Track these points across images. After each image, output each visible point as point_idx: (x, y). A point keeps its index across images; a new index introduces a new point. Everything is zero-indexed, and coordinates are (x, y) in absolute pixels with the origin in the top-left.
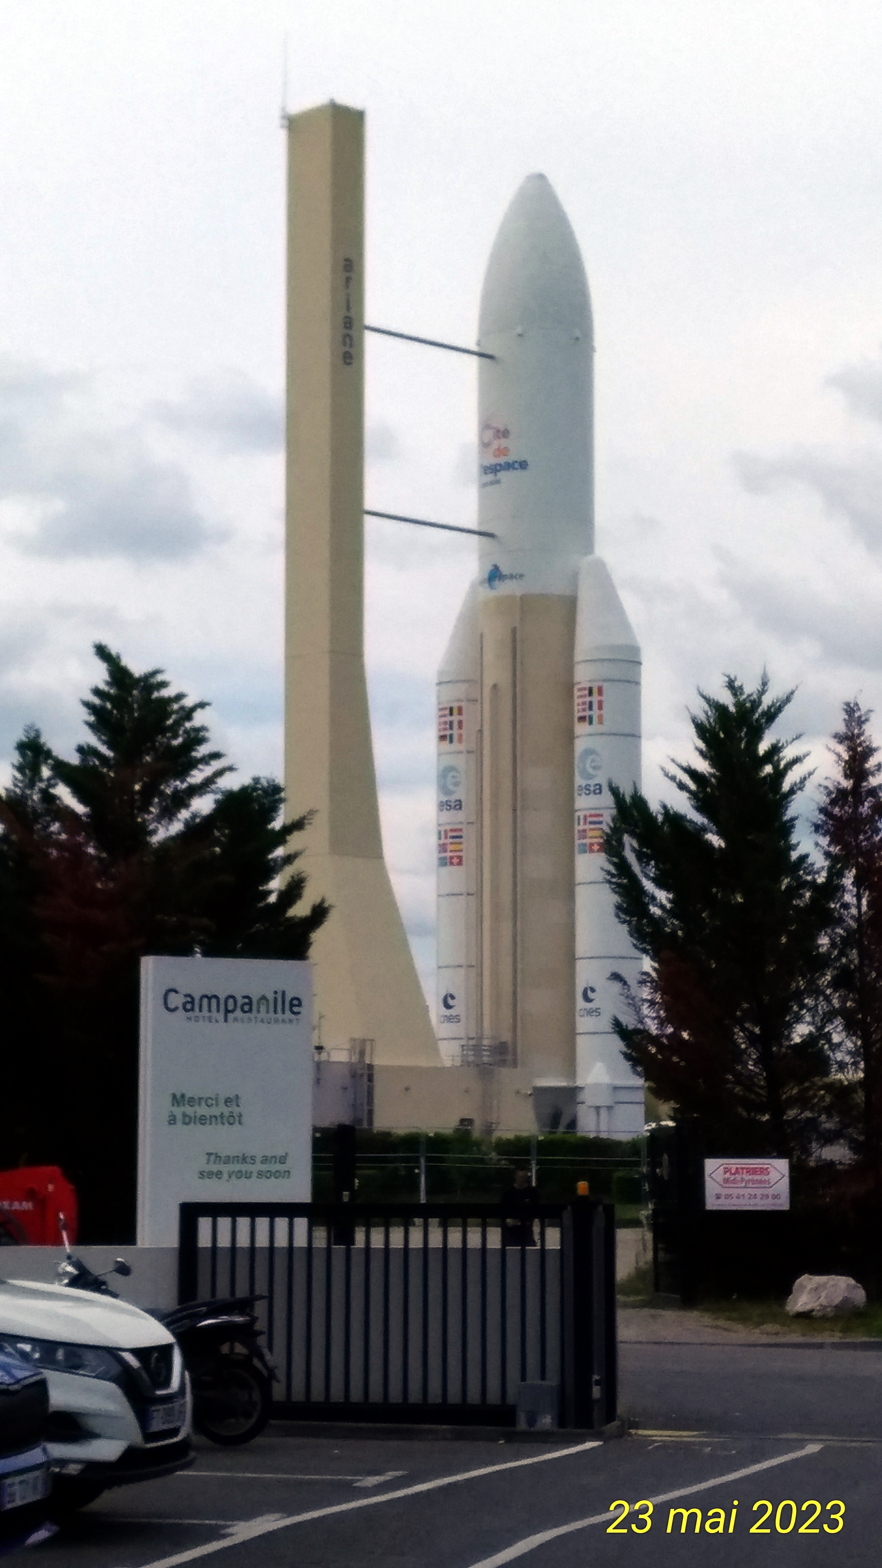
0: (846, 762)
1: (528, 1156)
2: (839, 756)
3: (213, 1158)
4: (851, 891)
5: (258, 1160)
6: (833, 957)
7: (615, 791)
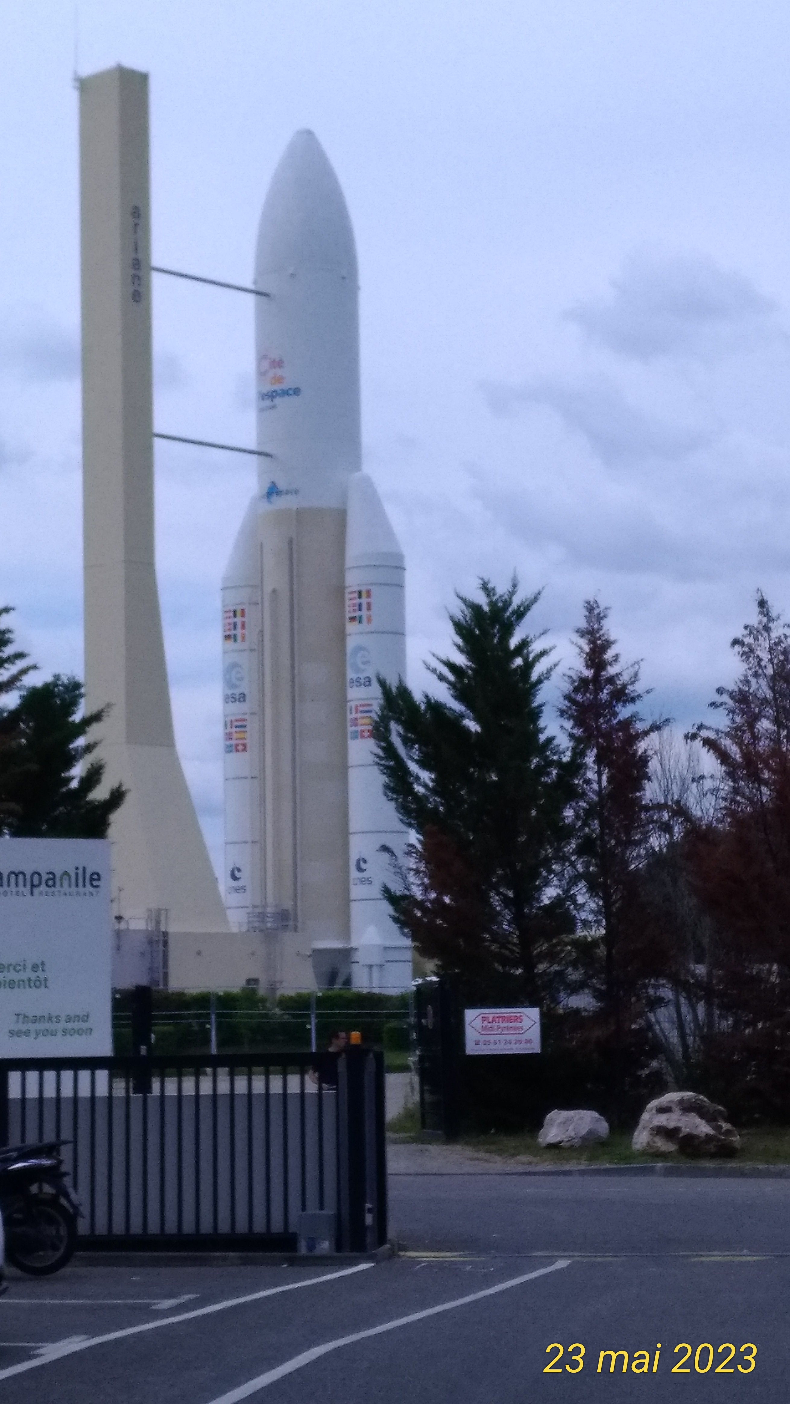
0: (587, 654)
1: (307, 1011)
2: (581, 648)
3: (21, 1017)
4: (593, 768)
5: (63, 1018)
6: (577, 827)
7: (382, 684)
